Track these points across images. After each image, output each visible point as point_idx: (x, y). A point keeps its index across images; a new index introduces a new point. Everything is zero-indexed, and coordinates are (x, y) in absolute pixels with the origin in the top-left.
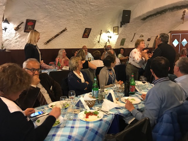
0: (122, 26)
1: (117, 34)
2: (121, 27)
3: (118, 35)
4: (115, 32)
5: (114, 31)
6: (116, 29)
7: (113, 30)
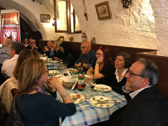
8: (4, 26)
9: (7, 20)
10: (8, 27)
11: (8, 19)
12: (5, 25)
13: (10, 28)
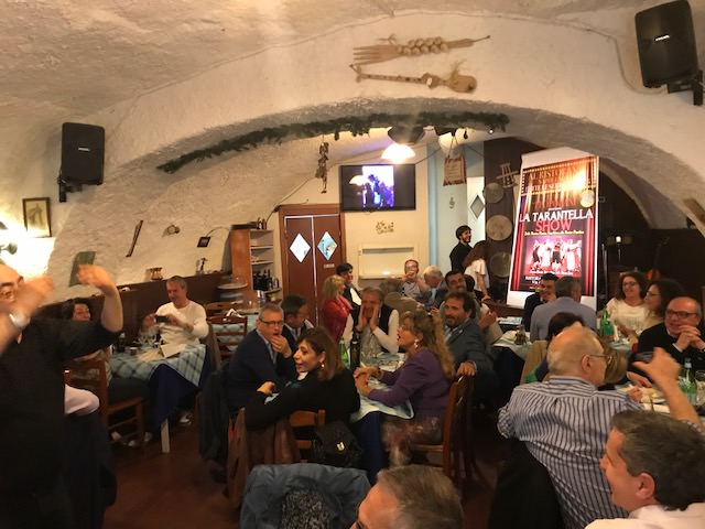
0: (68, 195)
1: (47, 232)
2: (63, 199)
3: (53, 239)
4: (33, 222)
5: (29, 218)
6: (40, 211)
7: (22, 216)
8: (531, 217)
9: (544, 193)
10: (546, 223)
11: (548, 188)
12: (535, 214)
13: (555, 225)
